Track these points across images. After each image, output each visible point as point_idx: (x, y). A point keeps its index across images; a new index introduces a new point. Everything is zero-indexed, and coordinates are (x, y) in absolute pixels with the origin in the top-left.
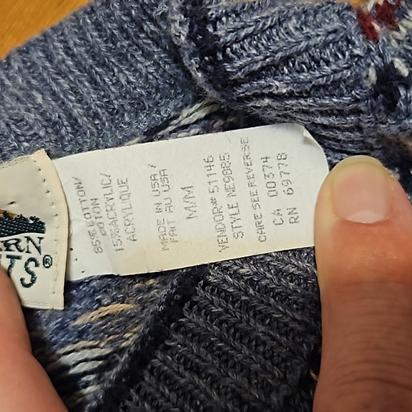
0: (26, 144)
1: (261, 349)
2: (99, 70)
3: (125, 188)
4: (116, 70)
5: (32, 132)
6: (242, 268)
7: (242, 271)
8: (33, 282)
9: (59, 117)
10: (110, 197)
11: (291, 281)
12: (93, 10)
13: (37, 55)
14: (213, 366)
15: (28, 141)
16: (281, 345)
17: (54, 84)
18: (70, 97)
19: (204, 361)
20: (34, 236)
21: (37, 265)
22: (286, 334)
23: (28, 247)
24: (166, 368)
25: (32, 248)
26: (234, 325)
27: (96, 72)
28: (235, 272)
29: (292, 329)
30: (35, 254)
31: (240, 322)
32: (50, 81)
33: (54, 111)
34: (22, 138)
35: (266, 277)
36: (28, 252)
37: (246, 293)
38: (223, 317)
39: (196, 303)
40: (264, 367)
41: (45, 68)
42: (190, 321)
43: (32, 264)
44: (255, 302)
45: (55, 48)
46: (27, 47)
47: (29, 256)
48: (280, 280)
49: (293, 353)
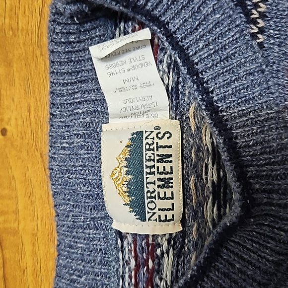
0: (98, 130)
1: (237, 55)
2: (80, 76)
3: (127, 101)
4: (83, 68)
5: (95, 124)
6: (199, 46)
7: (200, 47)
8: (168, 132)
9: (93, 108)
10: (131, 108)
11: (216, 29)
12: (53, 62)
13: (58, 100)
14: (232, 77)
15: (97, 128)
16: (240, 46)
17: (76, 100)
18: (85, 96)
19: (227, 80)
20: (145, 135)
21: (160, 133)
22: (237, 42)
23: (151, 139)
24: (220, 95)
25: (151, 136)
26: (221, 61)
27: (80, 78)
28: (199, 50)
29: (236, 39)
30: (154, 135)
31: (221, 58)
32: (73, 101)
33: (89, 108)
34: (95, 129)
35: (209, 39)
36: (153, 139)
37: (210, 50)
38: (215, 63)
39: (202, 71)
40: (244, 58)
41: (66, 100)
42: (208, 77)
43: (160, 136)
44: (217, 48)
45: (60, 90)
46: (52, 104)
47: (155, 138)
48: (213, 34)
49: (246, 43)
